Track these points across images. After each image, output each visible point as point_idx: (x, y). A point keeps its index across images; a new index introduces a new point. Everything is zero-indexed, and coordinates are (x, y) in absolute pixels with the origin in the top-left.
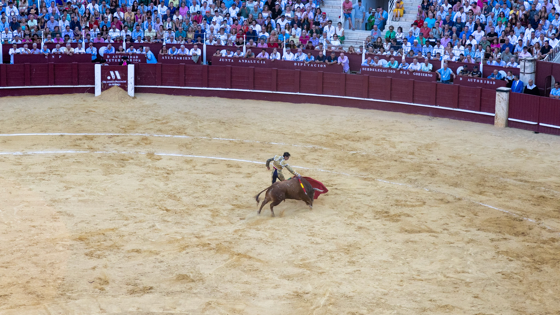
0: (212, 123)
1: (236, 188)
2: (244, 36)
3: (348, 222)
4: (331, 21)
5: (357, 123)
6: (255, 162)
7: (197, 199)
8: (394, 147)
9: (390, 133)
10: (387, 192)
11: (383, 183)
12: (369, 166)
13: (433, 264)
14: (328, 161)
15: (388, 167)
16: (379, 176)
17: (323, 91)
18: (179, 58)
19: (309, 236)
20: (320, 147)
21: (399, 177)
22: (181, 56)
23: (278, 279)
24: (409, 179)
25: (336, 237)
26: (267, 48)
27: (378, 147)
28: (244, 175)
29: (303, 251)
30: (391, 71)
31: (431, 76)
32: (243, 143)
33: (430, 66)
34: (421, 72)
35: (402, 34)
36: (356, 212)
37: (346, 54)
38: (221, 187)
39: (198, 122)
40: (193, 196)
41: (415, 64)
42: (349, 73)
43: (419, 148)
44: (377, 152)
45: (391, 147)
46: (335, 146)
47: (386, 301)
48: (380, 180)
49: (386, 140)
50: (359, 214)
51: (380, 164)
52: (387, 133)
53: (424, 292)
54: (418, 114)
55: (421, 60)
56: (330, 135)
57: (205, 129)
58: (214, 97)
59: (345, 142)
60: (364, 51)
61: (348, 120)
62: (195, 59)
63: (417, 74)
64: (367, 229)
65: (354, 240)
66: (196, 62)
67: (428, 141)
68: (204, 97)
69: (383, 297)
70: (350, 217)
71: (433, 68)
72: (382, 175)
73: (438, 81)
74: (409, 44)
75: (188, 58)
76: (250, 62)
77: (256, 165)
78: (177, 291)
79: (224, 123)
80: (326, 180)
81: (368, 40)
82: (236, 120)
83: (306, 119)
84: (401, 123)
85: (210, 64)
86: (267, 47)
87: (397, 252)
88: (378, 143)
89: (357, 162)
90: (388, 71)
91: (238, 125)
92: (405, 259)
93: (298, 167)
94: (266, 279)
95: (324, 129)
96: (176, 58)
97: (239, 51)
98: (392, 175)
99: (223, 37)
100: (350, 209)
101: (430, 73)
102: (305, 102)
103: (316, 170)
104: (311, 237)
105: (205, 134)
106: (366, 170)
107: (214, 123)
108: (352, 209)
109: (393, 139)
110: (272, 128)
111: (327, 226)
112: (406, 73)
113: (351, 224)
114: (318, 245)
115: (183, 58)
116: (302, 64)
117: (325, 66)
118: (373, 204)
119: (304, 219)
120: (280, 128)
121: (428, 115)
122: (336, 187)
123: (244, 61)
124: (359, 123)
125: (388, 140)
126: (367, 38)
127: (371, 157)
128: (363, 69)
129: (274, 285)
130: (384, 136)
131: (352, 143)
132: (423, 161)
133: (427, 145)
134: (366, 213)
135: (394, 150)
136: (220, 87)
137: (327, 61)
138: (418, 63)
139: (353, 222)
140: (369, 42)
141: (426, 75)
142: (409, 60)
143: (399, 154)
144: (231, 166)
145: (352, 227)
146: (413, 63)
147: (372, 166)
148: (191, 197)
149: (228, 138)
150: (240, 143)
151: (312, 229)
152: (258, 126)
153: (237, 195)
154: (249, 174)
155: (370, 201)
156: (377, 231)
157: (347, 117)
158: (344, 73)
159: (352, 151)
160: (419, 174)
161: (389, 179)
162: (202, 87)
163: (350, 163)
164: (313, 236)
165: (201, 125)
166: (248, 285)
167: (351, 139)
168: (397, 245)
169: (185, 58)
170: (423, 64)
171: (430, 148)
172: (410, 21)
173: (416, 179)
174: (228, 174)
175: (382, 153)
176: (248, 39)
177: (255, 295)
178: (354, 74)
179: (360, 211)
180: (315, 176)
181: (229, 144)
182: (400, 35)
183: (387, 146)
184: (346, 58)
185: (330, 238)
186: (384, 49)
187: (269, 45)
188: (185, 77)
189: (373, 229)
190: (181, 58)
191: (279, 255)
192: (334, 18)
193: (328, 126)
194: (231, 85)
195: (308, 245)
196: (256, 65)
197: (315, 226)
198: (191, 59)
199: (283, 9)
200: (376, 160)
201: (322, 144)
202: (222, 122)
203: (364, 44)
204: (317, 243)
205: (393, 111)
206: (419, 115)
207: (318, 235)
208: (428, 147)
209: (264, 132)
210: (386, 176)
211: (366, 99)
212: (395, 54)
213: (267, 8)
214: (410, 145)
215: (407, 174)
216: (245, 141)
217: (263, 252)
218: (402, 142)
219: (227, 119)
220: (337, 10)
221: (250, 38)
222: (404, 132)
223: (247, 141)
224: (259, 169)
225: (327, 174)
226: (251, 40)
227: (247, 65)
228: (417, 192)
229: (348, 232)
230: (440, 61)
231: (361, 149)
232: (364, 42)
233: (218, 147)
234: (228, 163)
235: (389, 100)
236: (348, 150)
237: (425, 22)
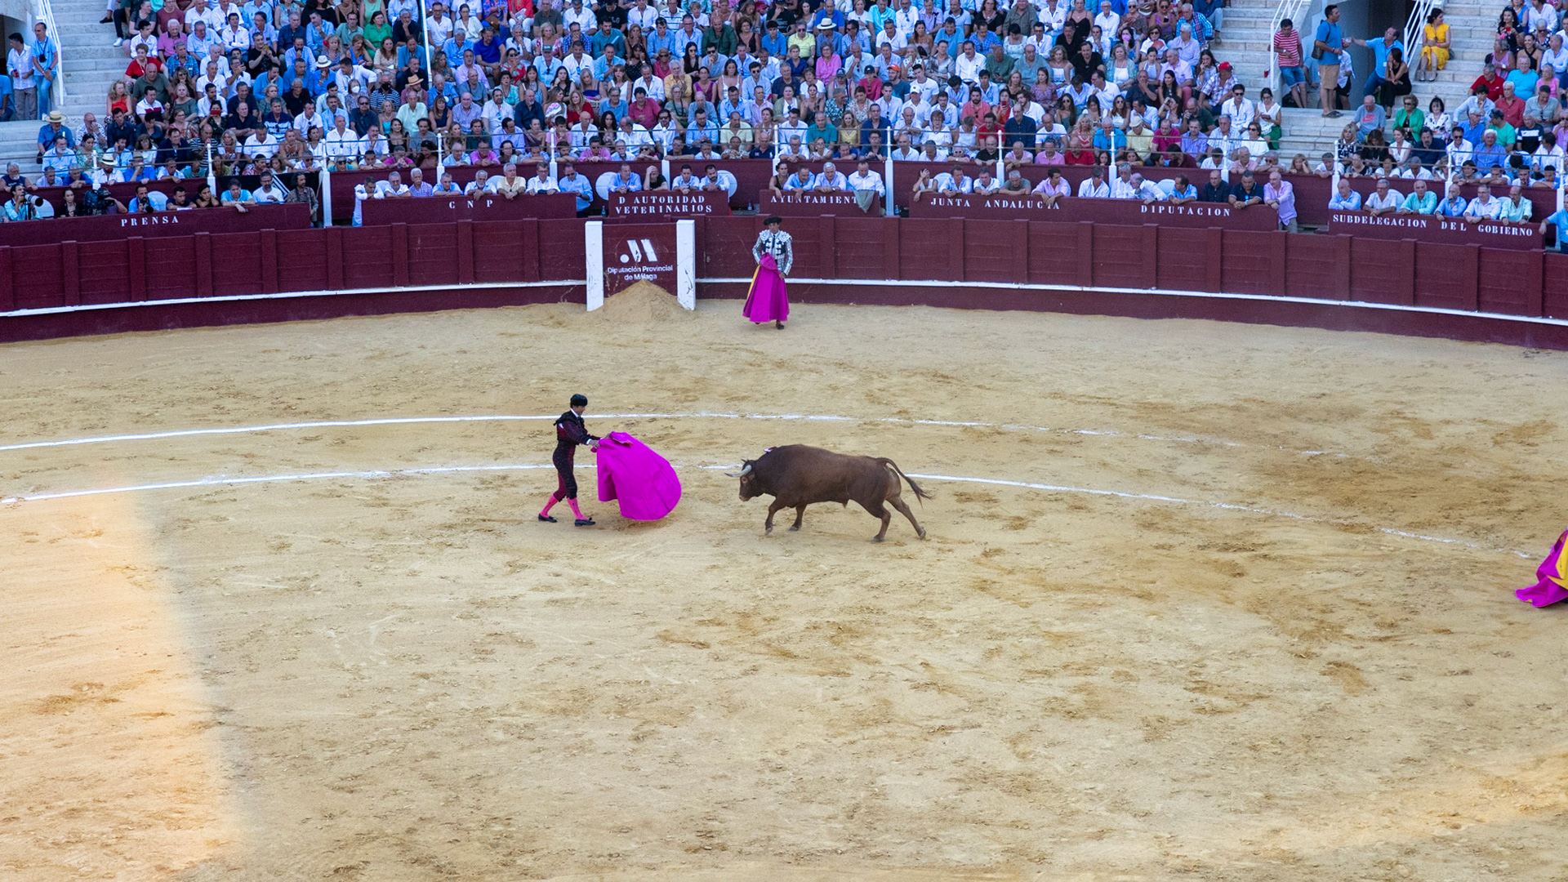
0: (912, 380)
1: (984, 560)
2: (1000, 132)
3: (1302, 648)
4: (1241, 87)
5: (1320, 370)
6: (1037, 486)
7: (875, 593)
8: (1428, 435)
9: (1415, 398)
10: (1408, 562)
11: (1399, 539)
12: (1358, 492)
13: (1542, 765)
14: (1242, 479)
15: (1413, 493)
16: (1385, 518)
17: (1222, 282)
18: (819, 200)
19: (1194, 690)
20: (1218, 442)
21: (1441, 520)
22: (824, 194)
23: (1105, 814)
24: (1471, 524)
25: (1267, 693)
26: (1062, 167)
27: (1383, 438)
28: (1005, 523)
29: (1174, 734)
30: (1416, 223)
31: (1529, 232)
32: (999, 433)
33: (1526, 207)
34: (1498, 222)
35: (1443, 116)
36: (1322, 622)
37: (1286, 176)
38: (942, 556)
39: (875, 377)
40: (864, 584)
41: (1485, 201)
42: (1294, 230)
43: (1499, 439)
44: (1381, 451)
45: (1418, 436)
46: (1259, 436)
47: (1411, 873)
48: (1389, 531)
49: (1404, 418)
50: (1332, 628)
51: (1389, 484)
52: (1406, 398)
53: (1519, 844)
54: (1493, 341)
55: (1500, 190)
56: (1246, 405)
57: (894, 395)
58: (917, 307)
59: (1289, 425)
60: (1338, 167)
61: (1293, 364)
62: (861, 202)
63: (1488, 229)
64: (1353, 667)
65: (1319, 698)
66: (865, 210)
67: (1521, 418)
68: (888, 308)
69: (1403, 859)
70: (1306, 635)
71: (1533, 210)
72: (1394, 515)
73: (1547, 248)
74: (1467, 145)
75: (843, 200)
76: (1017, 204)
77: (1038, 495)
78: (824, 851)
79: (947, 377)
80: (1235, 532)
81: (1347, 136)
82: (980, 370)
83: (1176, 363)
84: (1446, 367)
85: (904, 214)
86: (1063, 163)
87: (1440, 732)
88: (1383, 427)
89: (1322, 479)
90: (1406, 223)
91: (986, 382)
92: (1465, 751)
93: (1156, 497)
94: (1073, 813)
95: (1226, 390)
96: (811, 200)
97: (986, 174)
98: (1423, 516)
99: (940, 138)
100: (1306, 613)
101: (1525, 226)
102: (1172, 315)
103: (1207, 503)
104: (1197, 695)
105: (895, 410)
106: (1349, 502)
107: (919, 378)
108: (1312, 614)
109: (1425, 415)
110: (1081, 390)
111: (1242, 663)
112: (1458, 226)
113: (1309, 655)
114: (1216, 716)
115: (828, 200)
116: (1161, 209)
117: (1227, 212)
118: (1369, 597)
119: (1177, 644)
120: (1104, 390)
121: (1522, 343)
122: (1264, 551)
123: (1001, 204)
124: (1326, 371)
125: (1410, 415)
126: (1345, 131)
127: (1362, 467)
128: (1335, 218)
129: (1096, 830)
130: (1398, 407)
131: (1308, 427)
132: (1510, 473)
133: (1520, 428)
134: (1350, 623)
135: (1426, 444)
136: (932, 279)
137: (1232, 198)
138: (1492, 199)
139: (1316, 650)
140: (1349, 141)
141: (1515, 231)
142: (1468, 192)
143: (1442, 458)
144: (969, 499)
145: (1311, 662)
146: (1477, 199)
147: (1364, 492)
148: (857, 587)
149: (959, 418)
150: (991, 434)
151: (1200, 670)
152: (1042, 384)
153: (985, 578)
154: (1019, 518)
155: (1363, 591)
156: (1383, 674)
157: (1290, 355)
158: (1280, 230)
159: (1308, 448)
160: (1499, 510)
161: (1412, 526)
162: (884, 279)
163: (1302, 482)
164: (1203, 690)
165: (881, 386)
166: (1023, 831)
167: (1303, 417)
168: (1441, 714)
169: (834, 200)
170: (1508, 201)
171: (1530, 436)
172: (1465, 80)
173: (1493, 526)
174: (960, 520)
175: (1393, 455)
176: (1008, 142)
177: (1042, 859)
178: (1311, 233)
179: (1332, 618)
180: (1203, 520)
181: (960, 436)
182: (1437, 120)
183: (1405, 433)
184: (1287, 187)
185: (1249, 696)
186: (1393, 160)
187: (1069, 157)
188: (836, 252)
189: (1372, 669)
190: (823, 200)
191: (1108, 745)
192: (1252, 78)
193: (1240, 381)
194: (965, 273)
195: (1189, 715)
196: (1034, 214)
197: (1207, 662)
198: (852, 201)
199: (1106, 54)
200: (1376, 473)
201: (1220, 431)
202: (942, 376)
203: (1337, 149)
204: (1216, 711)
205: (1424, 336)
206: (1495, 346)
207: (1216, 688)
208: (1523, 435)
209: (1058, 401)
210: (1407, 518)
211: (1344, 303)
212: (1425, 174)
213: (1059, 52)
214: (1473, 429)
215: (1464, 512)
216: (1005, 428)
217: (1062, 740)
218: (1448, 422)
219: (954, 367)
220: (1257, 54)
221: (1016, 139)
222: (1456, 392)
223: (1012, 427)
224: (1046, 505)
225: (1239, 515)
226: (1018, 145)
227: (1010, 214)
228: (1495, 563)
229: (1301, 678)
230: (1555, 191)
231: (1332, 443)
232: (1336, 142)
233: (931, 447)
234: (960, 490)
235: (1410, 305)
236: (1297, 448)
237: (1507, 84)
